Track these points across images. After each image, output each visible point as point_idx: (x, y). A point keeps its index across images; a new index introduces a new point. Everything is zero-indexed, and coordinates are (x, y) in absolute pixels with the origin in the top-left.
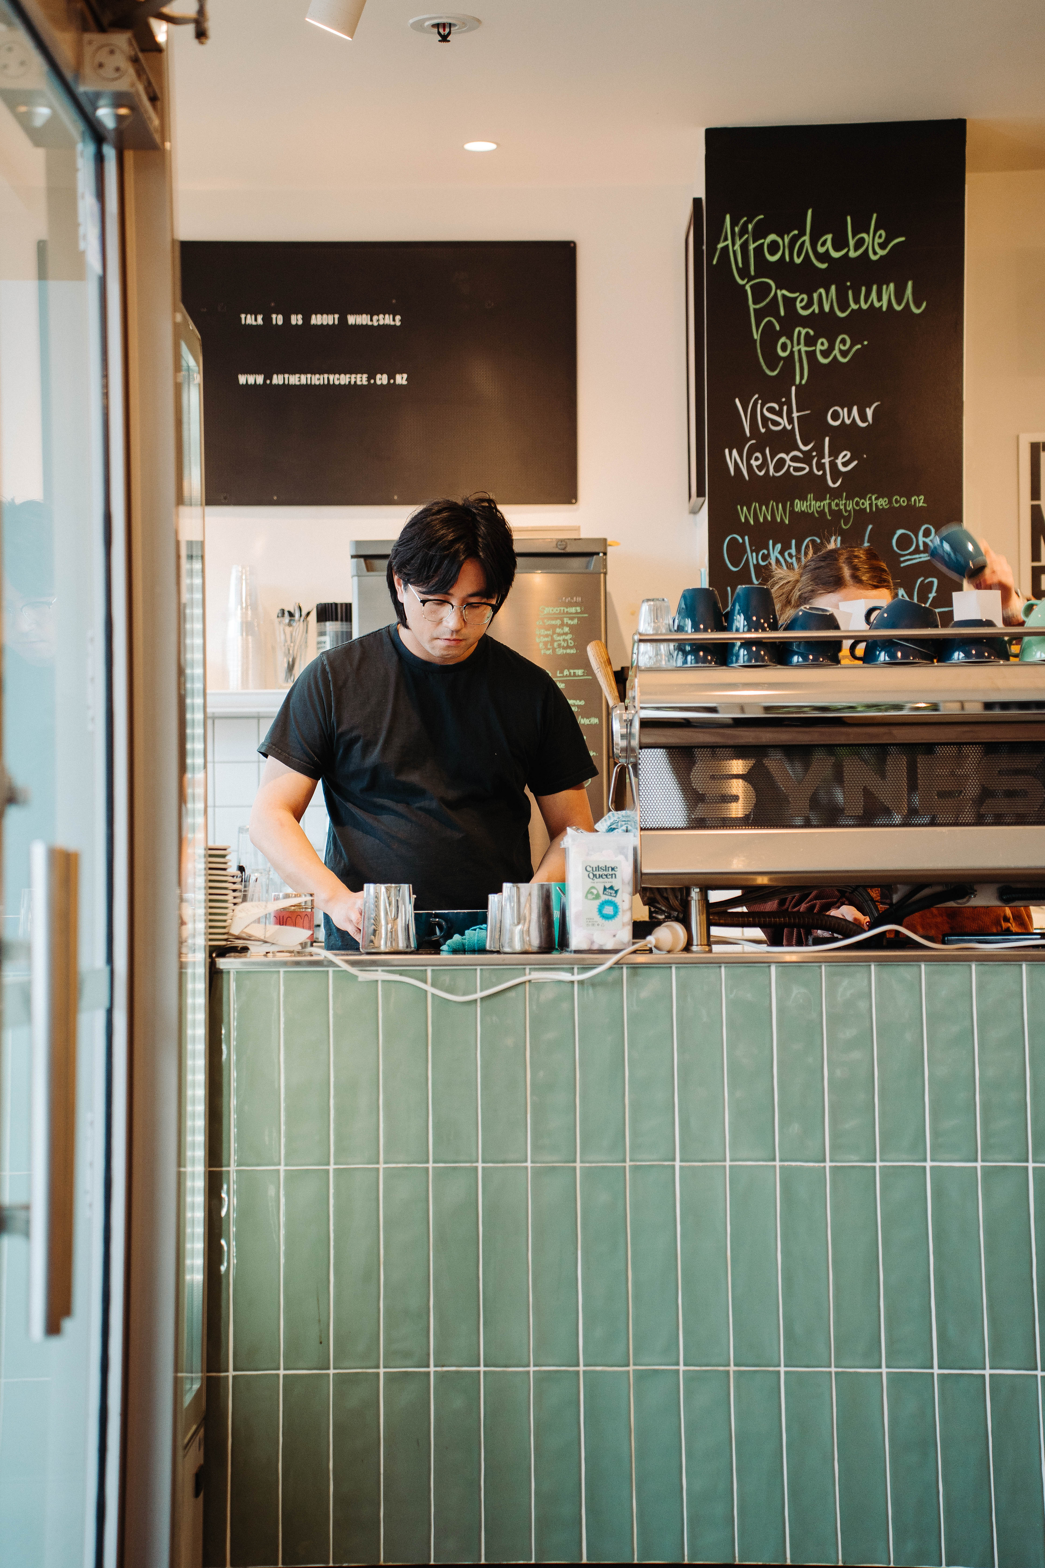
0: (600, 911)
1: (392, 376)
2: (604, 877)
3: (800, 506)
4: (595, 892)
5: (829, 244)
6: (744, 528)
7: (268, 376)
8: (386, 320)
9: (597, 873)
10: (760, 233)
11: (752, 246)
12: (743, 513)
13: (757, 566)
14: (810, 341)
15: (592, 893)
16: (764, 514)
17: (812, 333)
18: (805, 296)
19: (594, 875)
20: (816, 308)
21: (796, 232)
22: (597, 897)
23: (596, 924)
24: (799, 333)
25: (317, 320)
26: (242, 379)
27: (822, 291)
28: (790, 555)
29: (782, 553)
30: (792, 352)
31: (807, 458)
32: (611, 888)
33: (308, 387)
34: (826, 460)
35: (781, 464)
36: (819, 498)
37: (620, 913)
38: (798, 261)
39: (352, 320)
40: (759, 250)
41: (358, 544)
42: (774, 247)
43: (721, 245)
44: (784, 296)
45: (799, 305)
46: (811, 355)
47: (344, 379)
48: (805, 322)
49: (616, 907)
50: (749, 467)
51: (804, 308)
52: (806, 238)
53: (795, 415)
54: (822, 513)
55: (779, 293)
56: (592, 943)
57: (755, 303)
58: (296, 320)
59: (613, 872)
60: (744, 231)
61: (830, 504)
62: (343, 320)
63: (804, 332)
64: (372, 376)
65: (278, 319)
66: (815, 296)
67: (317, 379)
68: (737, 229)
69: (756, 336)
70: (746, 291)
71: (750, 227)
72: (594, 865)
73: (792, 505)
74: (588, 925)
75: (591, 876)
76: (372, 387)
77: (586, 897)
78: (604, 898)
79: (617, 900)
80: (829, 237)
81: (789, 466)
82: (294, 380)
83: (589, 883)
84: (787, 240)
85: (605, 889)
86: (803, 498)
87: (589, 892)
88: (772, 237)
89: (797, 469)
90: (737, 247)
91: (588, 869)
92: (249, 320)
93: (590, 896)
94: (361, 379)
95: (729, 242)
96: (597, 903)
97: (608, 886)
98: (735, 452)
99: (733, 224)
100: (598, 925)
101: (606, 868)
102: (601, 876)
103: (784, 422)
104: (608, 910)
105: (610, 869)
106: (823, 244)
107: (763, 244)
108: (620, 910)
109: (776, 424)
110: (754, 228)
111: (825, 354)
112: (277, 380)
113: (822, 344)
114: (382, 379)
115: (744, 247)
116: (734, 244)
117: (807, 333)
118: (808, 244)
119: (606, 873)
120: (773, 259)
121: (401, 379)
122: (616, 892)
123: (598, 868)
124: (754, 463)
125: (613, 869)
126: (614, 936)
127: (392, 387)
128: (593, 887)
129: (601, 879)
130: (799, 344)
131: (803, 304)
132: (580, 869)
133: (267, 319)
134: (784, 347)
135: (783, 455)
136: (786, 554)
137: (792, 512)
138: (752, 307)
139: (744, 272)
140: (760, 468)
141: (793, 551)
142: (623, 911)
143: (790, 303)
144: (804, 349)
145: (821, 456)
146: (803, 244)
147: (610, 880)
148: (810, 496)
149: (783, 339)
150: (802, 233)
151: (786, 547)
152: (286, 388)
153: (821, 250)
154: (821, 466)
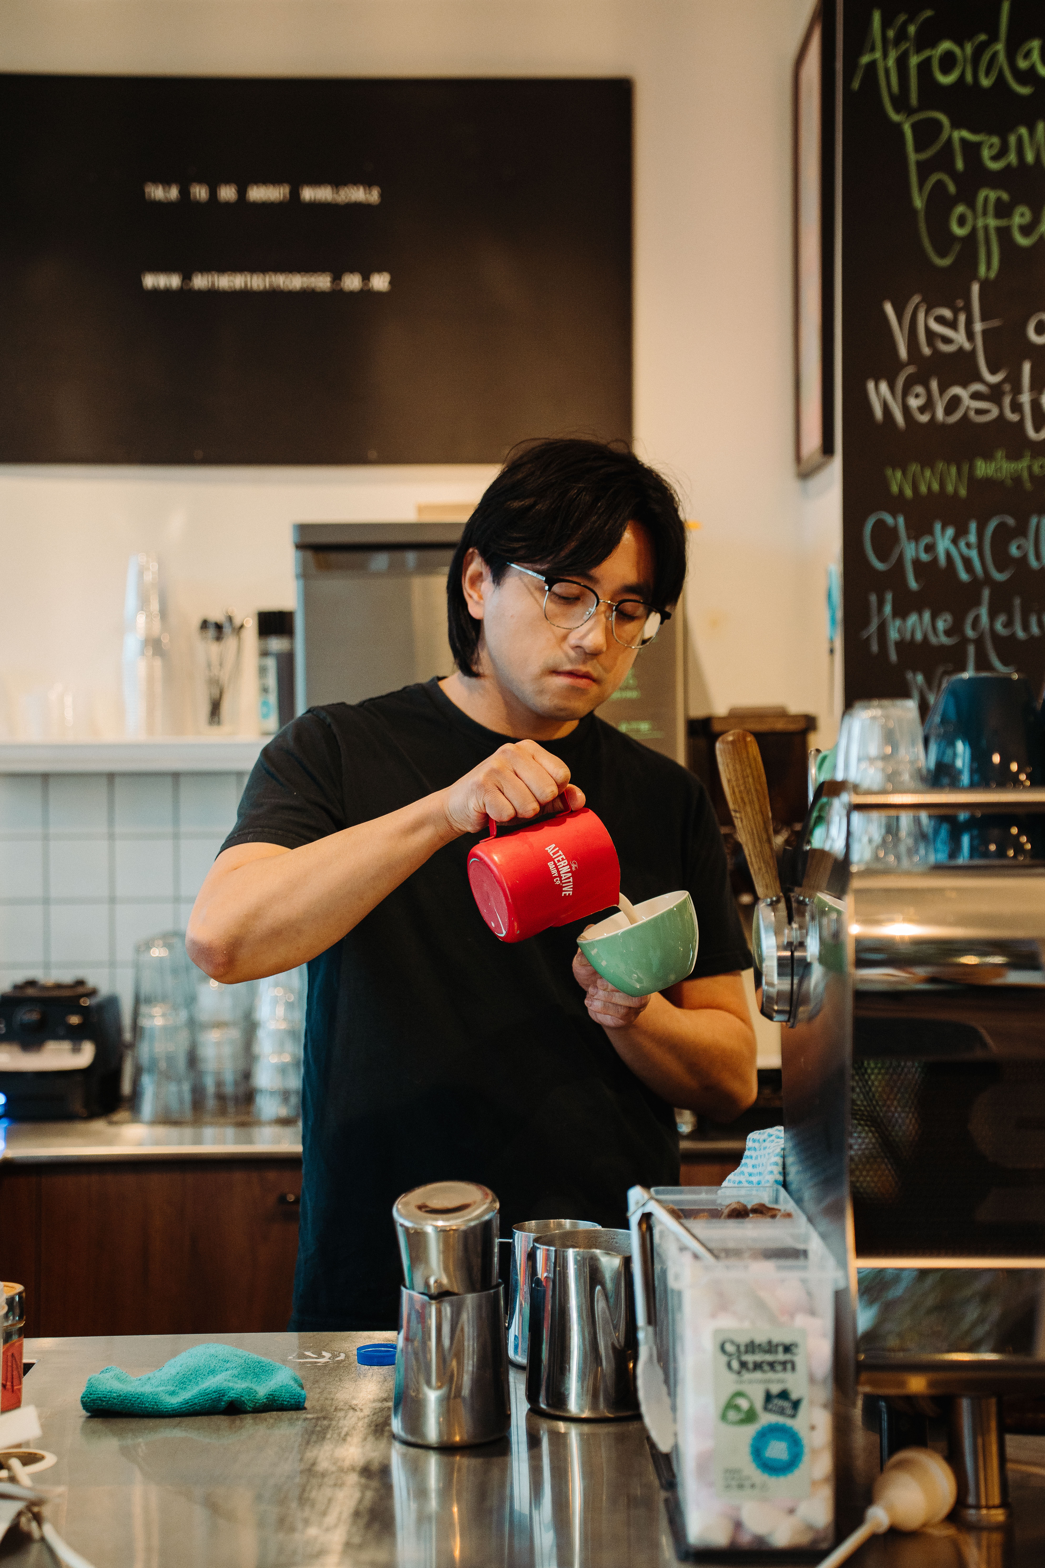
0: (757, 1452)
1: (366, 278)
2: (766, 1367)
3: (983, 469)
4: (744, 1404)
5: (1036, 56)
6: (896, 505)
7: (187, 278)
8: (357, 194)
9: (750, 1358)
10: (925, 40)
11: (914, 60)
12: (896, 481)
13: (917, 563)
14: (1003, 210)
15: (737, 1408)
16: (928, 482)
17: (1005, 196)
18: (995, 140)
19: (743, 1365)
20: (1012, 158)
21: (983, 37)
22: (750, 1417)
23: (747, 1483)
24: (986, 199)
25: (258, 193)
26: (150, 281)
27: (1023, 131)
28: (968, 545)
29: (955, 541)
30: (974, 230)
31: (995, 394)
32: (784, 1395)
33: (245, 295)
34: (1025, 398)
35: (953, 404)
36: (1014, 456)
37: (806, 1458)
38: (986, 82)
39: (308, 194)
40: (925, 67)
41: (303, 529)
42: (948, 62)
43: (865, 59)
44: (963, 141)
45: (986, 153)
46: (1004, 234)
47: (295, 282)
48: (995, 180)
49: (794, 1441)
50: (906, 409)
51: (995, 158)
52: (1000, 47)
53: (978, 327)
54: (1017, 479)
55: (957, 135)
56: (738, 1525)
57: (918, 149)
58: (227, 193)
59: (788, 1357)
60: (902, 35)
61: (1030, 468)
62: (295, 194)
63: (993, 195)
64: (337, 278)
65: (200, 192)
66: (1012, 139)
67: (258, 282)
68: (891, 34)
69: (918, 203)
70: (902, 135)
71: (912, 29)
72: (743, 1340)
73: (972, 468)
74: (728, 1487)
75: (735, 1364)
76: (337, 295)
77: (724, 1417)
78: (767, 1419)
79: (799, 1424)
80: (1036, 44)
81: (968, 408)
82: (226, 282)
83: (730, 1383)
84: (969, 48)
85: (768, 1397)
86: (988, 456)
87: (730, 1405)
88: (946, 45)
89: (979, 412)
90: (891, 62)
91: (730, 1348)
92: (157, 193)
93: (732, 1415)
94: (322, 282)
95: (878, 55)
96: (750, 1431)
97: (775, 1389)
98: (884, 387)
99: (886, 24)
100: (753, 1486)
101: (771, 1348)
102: (758, 1366)
103: (960, 338)
104: (777, 1450)
105: (780, 1349)
106: (1027, 55)
107: (928, 60)
108: (806, 1450)
109: (947, 340)
110: (918, 32)
111: (1026, 230)
112: (200, 282)
113: (1022, 215)
114: (352, 282)
115: (902, 63)
116: (885, 55)
117: (999, 200)
118: (1002, 58)
119: (769, 1358)
120: (946, 80)
121: (380, 282)
122: (796, 1404)
123: (752, 1347)
124: (914, 403)
125: (787, 1349)
126: (792, 1511)
127: (366, 294)
128: (739, 1394)
129: (758, 1375)
130: (985, 213)
131: (995, 151)
132: (709, 1345)
133: (185, 192)
134: (962, 221)
135: (957, 390)
136: (962, 545)
137: (972, 479)
138: (913, 157)
139: (901, 103)
140: (922, 410)
141: (973, 538)
142: (814, 1452)
143: (972, 151)
144: (992, 222)
145: (1017, 390)
146: (995, 55)
147: (781, 1375)
148: (1000, 454)
149: (960, 209)
150: (994, 38)
151: (961, 532)
152: (213, 294)
153: (1023, 64)
154: (1016, 407)
